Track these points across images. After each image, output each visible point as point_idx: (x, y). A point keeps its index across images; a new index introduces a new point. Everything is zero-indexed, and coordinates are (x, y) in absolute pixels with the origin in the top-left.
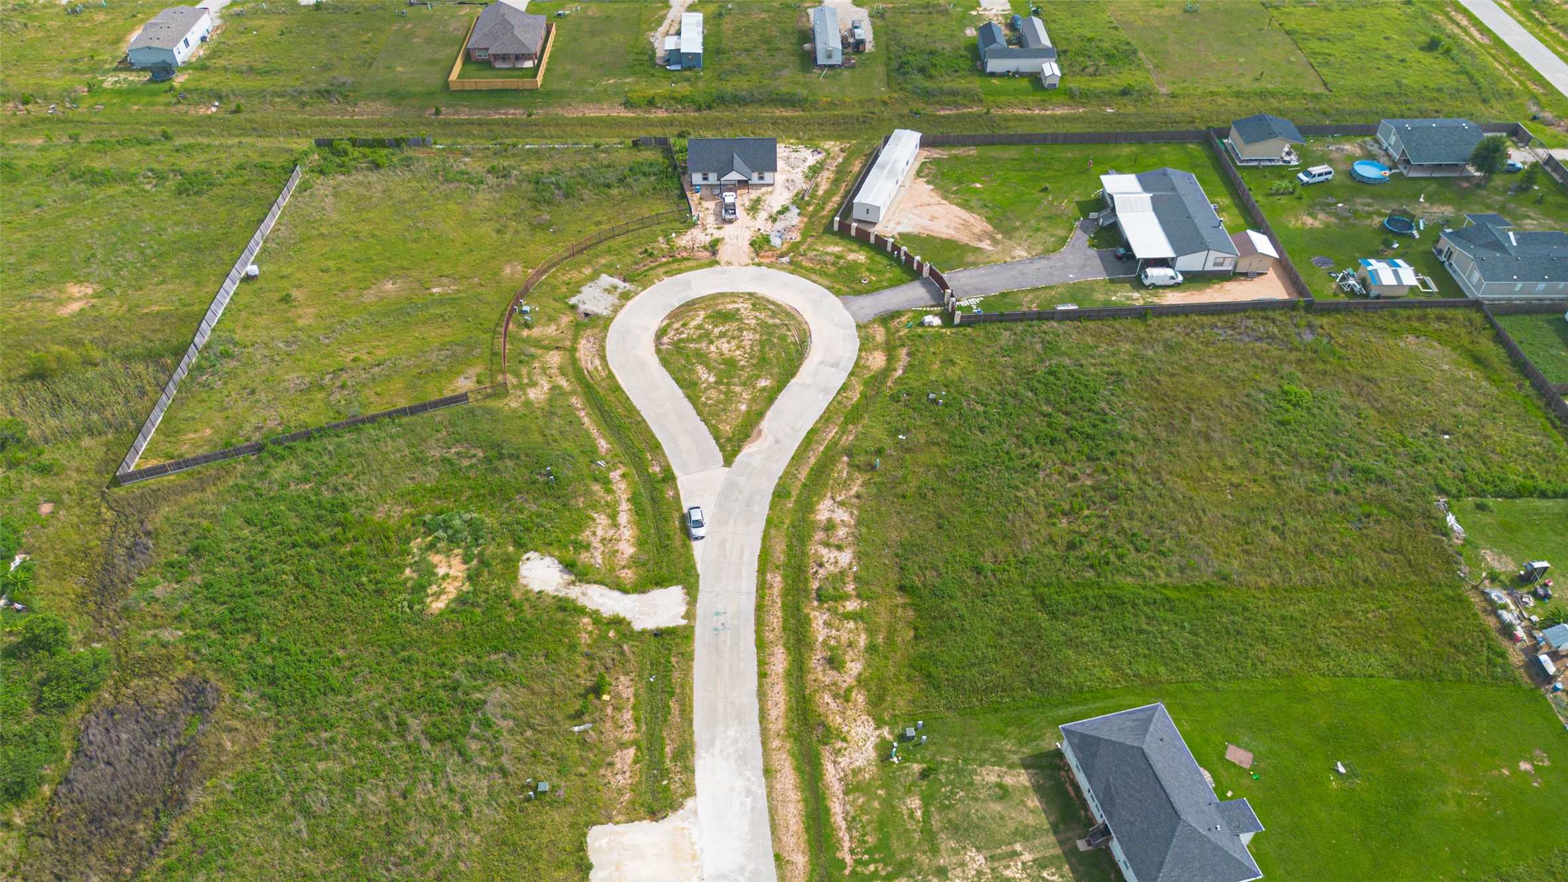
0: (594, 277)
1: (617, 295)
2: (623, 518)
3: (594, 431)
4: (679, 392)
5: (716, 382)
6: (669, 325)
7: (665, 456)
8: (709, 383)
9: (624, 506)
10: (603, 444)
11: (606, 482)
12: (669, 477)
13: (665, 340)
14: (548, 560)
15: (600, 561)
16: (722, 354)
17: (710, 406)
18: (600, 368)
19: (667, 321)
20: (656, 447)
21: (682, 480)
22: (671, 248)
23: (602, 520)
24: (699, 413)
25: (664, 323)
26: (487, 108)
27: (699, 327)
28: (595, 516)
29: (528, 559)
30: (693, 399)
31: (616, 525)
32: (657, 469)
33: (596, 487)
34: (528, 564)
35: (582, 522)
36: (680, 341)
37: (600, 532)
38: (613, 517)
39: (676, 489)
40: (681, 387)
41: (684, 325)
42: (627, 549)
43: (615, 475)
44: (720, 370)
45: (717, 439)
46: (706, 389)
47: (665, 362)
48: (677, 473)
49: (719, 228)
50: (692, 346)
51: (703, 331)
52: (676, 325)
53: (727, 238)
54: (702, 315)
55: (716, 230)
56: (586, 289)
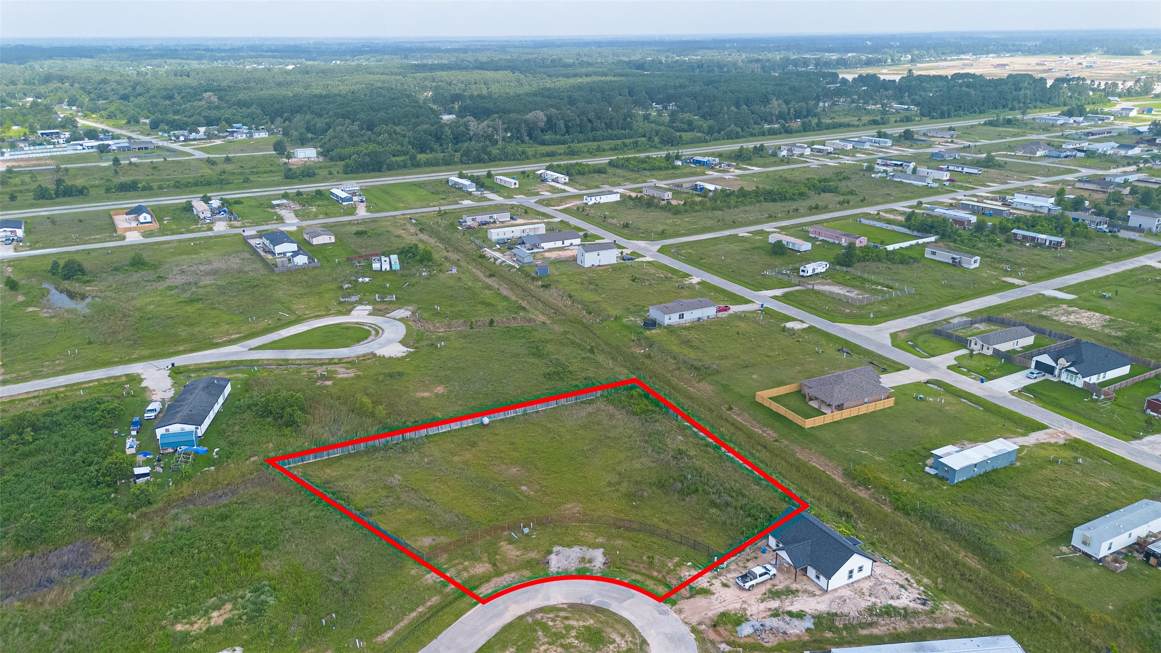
0: (595, 546)
1: (583, 565)
3: (402, 624)
6: (561, 610)
10: (389, 635)
13: (539, 615)
19: (565, 606)
22: (672, 570)
25: (561, 606)
27: (568, 628)
29: (234, 650)
36: (543, 624)
40: (480, 649)
41: (567, 618)
49: (725, 585)
50: (540, 633)
51: (564, 632)
52: (562, 614)
53: (716, 596)
54: (588, 623)
55: (720, 585)
56: (576, 549)
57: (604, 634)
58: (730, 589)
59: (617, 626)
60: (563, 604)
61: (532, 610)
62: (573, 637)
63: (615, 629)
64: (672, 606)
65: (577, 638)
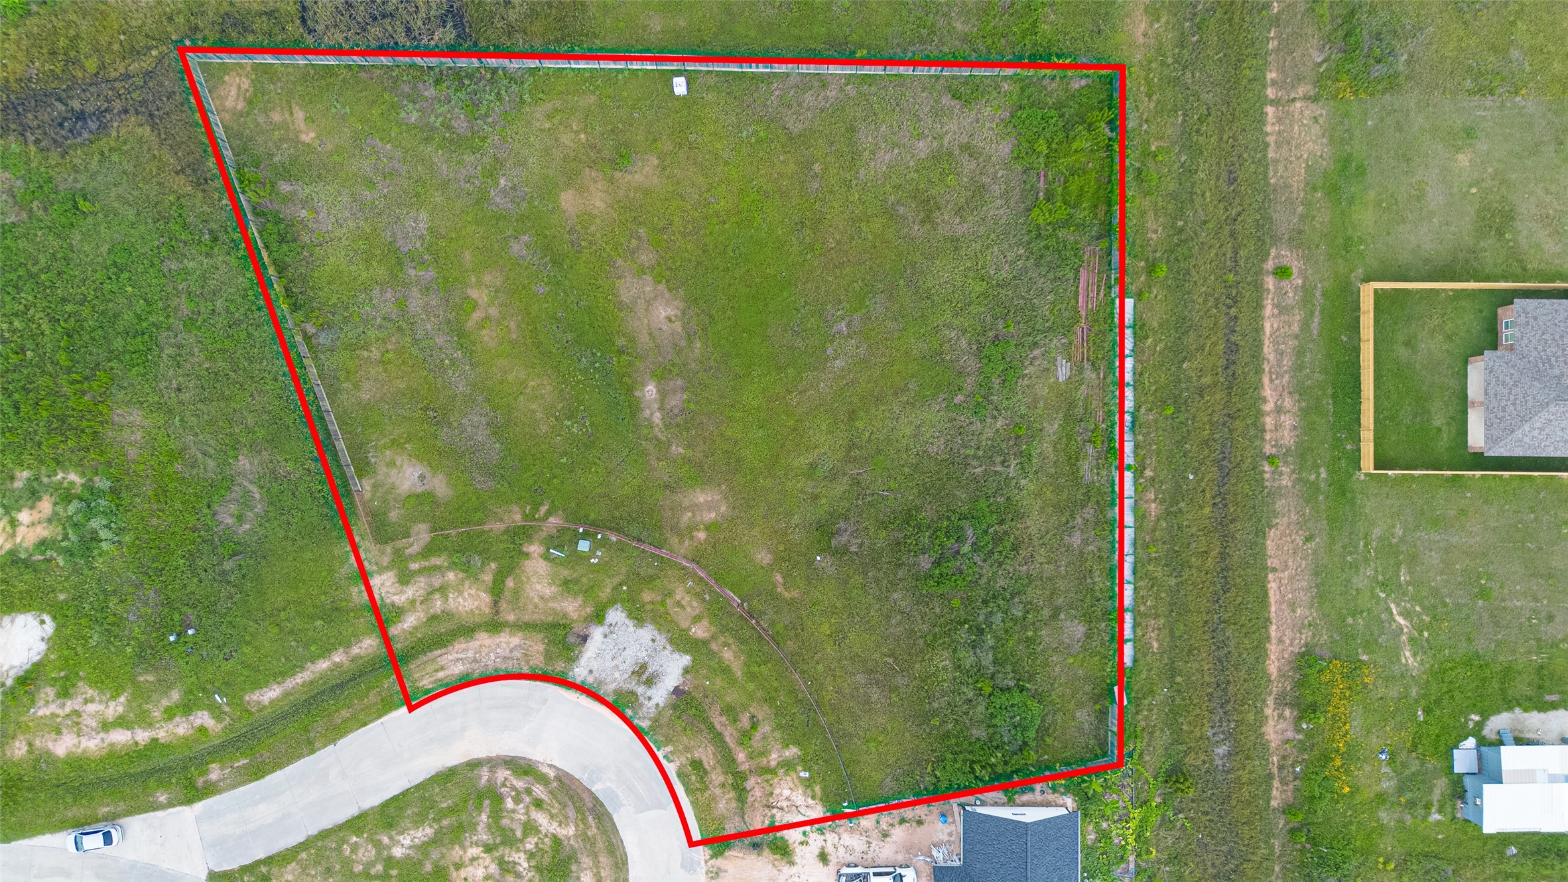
0: (681, 641)
1: (632, 686)
2: (120, 737)
3: (300, 679)
4: (373, 800)
5: (390, 858)
6: (543, 779)
7: (234, 787)
8: (389, 848)
9: (142, 736)
10: (271, 694)
11: (187, 708)
12: (193, 793)
13: (502, 774)
14: (43, 647)
15: (40, 713)
16: (458, 866)
17: (339, 850)
18: (441, 675)
19: (552, 774)
20: (257, 772)
21: (186, 815)
22: (772, 771)
23: (115, 708)
24: (324, 834)
25: (546, 770)
26: (1298, 368)
27: (530, 828)
28: (122, 699)
29: (43, 622)
30: (356, 824)
31: (106, 726)
32: (214, 776)
33: (175, 696)
34: (36, 623)
35: (107, 682)
36: (499, 799)
37: (91, 708)
38: (121, 722)
39: (170, 804)
40: (386, 804)
41: (538, 804)
42: (63, 746)
43: (203, 718)
44: (420, 863)
45: (269, 861)
46: (378, 845)
47: (447, 776)
48: (199, 806)
49: (823, 857)
50: (484, 817)
51: (519, 834)
52: (539, 791)
53: (794, 870)
54: (564, 832)
55: (817, 851)
56: (647, 634)
57: (574, 868)
58: (825, 869)
59: (604, 859)
60: (551, 766)
61: (498, 757)
62: (525, 852)
63: (597, 864)
64: (712, 857)
65: (531, 855)
